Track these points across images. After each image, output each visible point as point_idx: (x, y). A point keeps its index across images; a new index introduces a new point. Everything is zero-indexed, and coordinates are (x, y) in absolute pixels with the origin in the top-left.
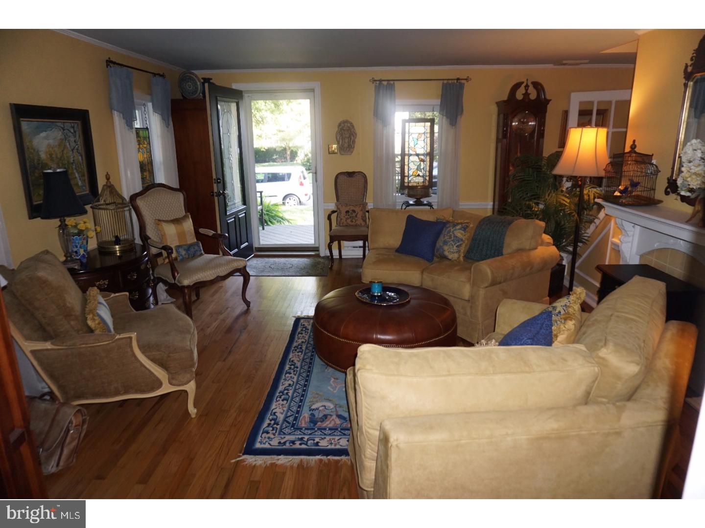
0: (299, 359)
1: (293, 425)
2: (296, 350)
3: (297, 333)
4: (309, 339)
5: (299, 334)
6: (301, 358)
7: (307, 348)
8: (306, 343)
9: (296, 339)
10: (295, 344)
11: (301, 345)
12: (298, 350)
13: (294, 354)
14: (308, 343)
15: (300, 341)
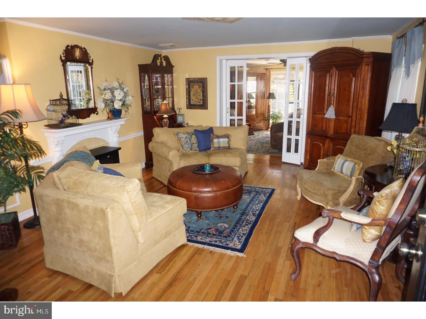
0: (250, 216)
1: (258, 192)
2: (250, 221)
3: (246, 235)
4: (239, 229)
5: (245, 234)
6: (248, 216)
7: (243, 222)
8: (242, 225)
9: (248, 230)
10: (250, 226)
11: (246, 224)
12: (249, 221)
13: (252, 219)
14: (241, 226)
15: (246, 228)
